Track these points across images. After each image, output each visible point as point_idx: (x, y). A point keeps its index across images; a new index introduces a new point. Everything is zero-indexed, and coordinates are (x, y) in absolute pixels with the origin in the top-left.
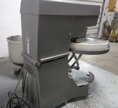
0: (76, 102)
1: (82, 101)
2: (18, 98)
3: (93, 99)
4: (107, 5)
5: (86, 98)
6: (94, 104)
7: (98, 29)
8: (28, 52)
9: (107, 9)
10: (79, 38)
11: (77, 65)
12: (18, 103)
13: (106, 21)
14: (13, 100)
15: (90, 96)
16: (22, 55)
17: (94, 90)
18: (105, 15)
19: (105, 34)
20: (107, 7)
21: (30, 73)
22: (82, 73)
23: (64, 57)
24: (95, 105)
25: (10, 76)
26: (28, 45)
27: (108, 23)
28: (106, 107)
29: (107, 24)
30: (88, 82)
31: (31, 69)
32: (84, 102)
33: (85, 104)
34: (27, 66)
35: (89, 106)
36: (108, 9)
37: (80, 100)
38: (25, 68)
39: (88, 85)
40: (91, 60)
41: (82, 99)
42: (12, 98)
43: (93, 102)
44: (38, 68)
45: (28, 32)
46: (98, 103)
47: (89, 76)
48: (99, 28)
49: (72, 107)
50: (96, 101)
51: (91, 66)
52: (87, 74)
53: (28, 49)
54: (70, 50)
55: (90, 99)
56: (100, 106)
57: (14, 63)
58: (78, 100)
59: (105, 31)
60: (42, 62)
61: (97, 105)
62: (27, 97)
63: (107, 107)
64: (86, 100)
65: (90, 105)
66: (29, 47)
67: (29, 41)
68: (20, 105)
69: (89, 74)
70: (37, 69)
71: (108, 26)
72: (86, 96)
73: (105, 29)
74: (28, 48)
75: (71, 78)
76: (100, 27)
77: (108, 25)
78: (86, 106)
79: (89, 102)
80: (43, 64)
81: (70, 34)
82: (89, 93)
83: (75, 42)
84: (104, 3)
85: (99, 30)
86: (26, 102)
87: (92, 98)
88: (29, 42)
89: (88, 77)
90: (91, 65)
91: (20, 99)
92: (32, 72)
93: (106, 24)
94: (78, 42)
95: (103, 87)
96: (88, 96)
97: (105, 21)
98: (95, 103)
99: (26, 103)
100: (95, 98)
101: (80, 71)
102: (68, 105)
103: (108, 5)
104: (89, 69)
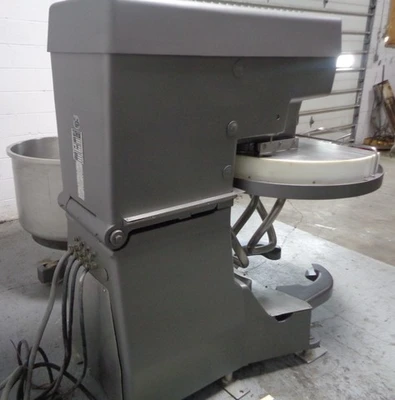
0: (266, 378)
1: (287, 372)
2: (50, 366)
3: (327, 366)
4: (384, 23)
5: (304, 362)
6: (331, 383)
7: (352, 112)
8: (81, 194)
9: (384, 37)
10: (267, 139)
11: (270, 239)
12: (49, 385)
13: (384, 83)
14: (31, 373)
15: (318, 352)
16: (62, 206)
17: (333, 331)
18: (376, 58)
19: (379, 130)
20: (383, 31)
21: (87, 270)
22: (292, 269)
23: (216, 209)
24: (337, 386)
25: (23, 290)
26: (79, 166)
27: (390, 88)
28: (376, 392)
29: (386, 93)
30: (309, 302)
31: (93, 256)
32: (295, 375)
33: (300, 382)
34: (78, 244)
35: (314, 388)
36: (387, 39)
37: (282, 368)
38: (72, 254)
39: (310, 310)
40: (326, 225)
41: (289, 366)
42: (27, 364)
43: (328, 374)
44: (114, 250)
45: (76, 117)
46: (346, 378)
47: (312, 278)
48: (357, 108)
49: (249, 395)
50: (339, 371)
51: (325, 245)
52: (307, 272)
53: (78, 181)
54: (238, 183)
55: (320, 364)
56: (353, 387)
57: (37, 239)
58: (273, 370)
59: (380, 116)
60: (130, 226)
61: (341, 387)
62: (85, 362)
63: (379, 392)
64: (301, 367)
65: (318, 384)
66: (81, 173)
67: (80, 150)
68: (56, 393)
69: (314, 274)
70: (111, 253)
71: (388, 102)
72: (304, 353)
73: (379, 110)
74: (80, 178)
75: (243, 285)
76: (359, 103)
77: (390, 95)
78: (301, 389)
79: (316, 376)
80: (133, 237)
81: (234, 124)
82: (311, 343)
83: (256, 154)
84: (370, 18)
85: (356, 116)
86: (83, 384)
87: (325, 362)
88: (80, 157)
89: (310, 283)
90: (328, 243)
91: (58, 368)
92: (96, 268)
93: (382, 93)
94: (267, 153)
95: (366, 320)
96: (311, 354)
97: (380, 81)
98: (334, 378)
99: (81, 387)
100: (338, 361)
101: (287, 265)
102: (236, 388)
103: (388, 23)
104: (319, 256)
